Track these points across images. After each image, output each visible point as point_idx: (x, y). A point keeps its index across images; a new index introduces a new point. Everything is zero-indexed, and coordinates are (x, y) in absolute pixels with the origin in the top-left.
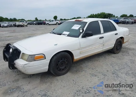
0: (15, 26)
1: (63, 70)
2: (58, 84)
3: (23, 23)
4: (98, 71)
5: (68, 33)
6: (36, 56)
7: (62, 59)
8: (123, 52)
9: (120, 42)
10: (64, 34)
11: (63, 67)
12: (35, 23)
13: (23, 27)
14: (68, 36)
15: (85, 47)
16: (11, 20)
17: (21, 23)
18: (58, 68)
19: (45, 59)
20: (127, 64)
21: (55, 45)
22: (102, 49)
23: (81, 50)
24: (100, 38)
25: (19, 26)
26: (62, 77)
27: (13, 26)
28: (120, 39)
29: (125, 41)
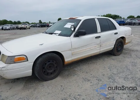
0: (17, 28)
1: (51, 73)
2: (42, 90)
3: (26, 25)
4: (92, 76)
5: (59, 32)
6: (16, 57)
7: (49, 61)
8: (125, 54)
9: (121, 42)
10: (55, 34)
11: (51, 71)
12: (38, 25)
13: (26, 29)
14: (60, 35)
15: (77, 48)
16: (15, 23)
17: (23, 26)
18: (45, 72)
19: (28, 61)
20: (127, 67)
21: (40, 45)
22: (99, 51)
23: (73, 51)
24: (96, 38)
25: (21, 29)
26: (49, 82)
27: (15, 29)
28: (121, 39)
29: (126, 42)
